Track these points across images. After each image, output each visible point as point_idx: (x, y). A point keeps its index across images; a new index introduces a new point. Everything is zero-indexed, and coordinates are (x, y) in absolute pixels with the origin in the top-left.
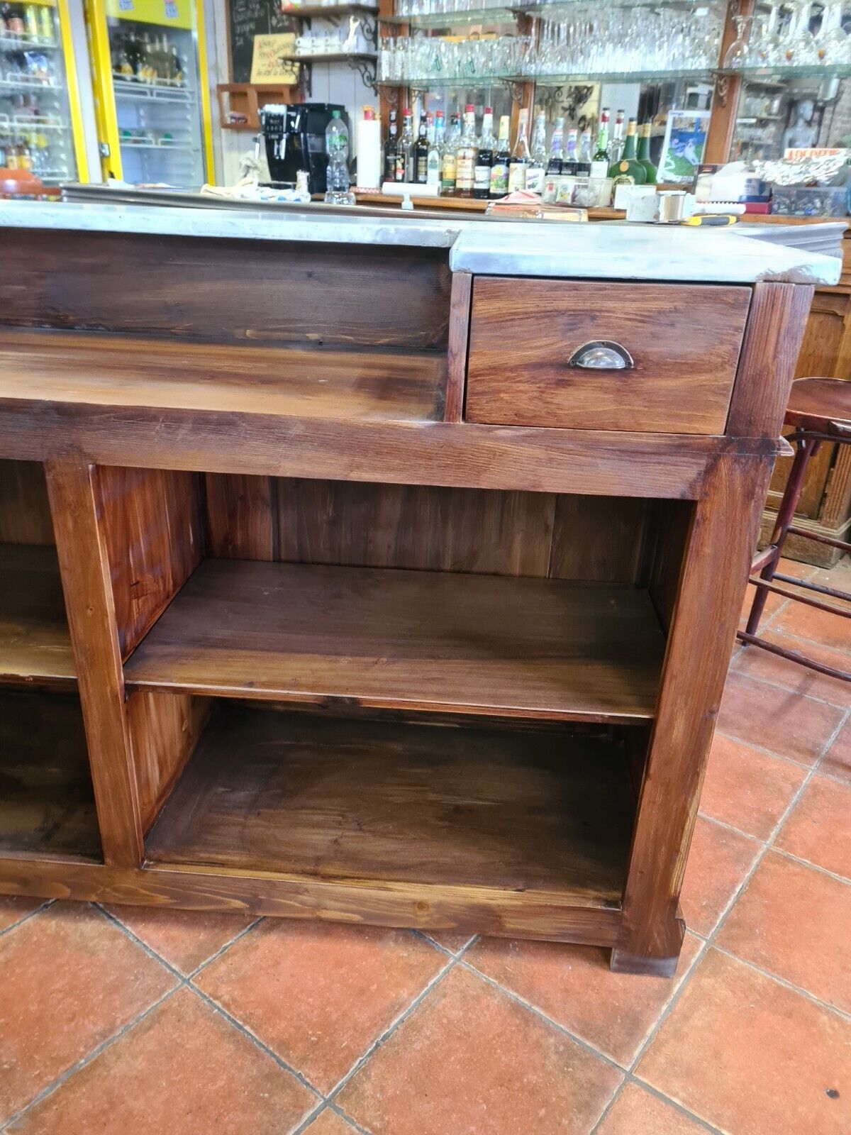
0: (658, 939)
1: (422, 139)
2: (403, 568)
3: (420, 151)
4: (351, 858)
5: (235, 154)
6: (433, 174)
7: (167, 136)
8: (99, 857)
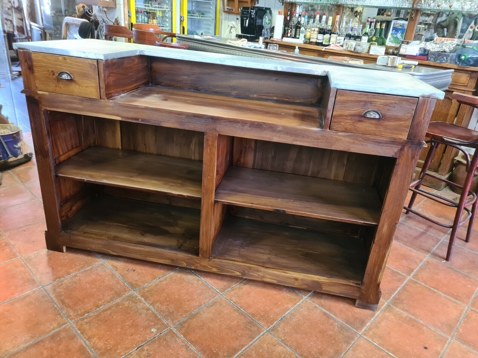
0: (372, 297)
1: (299, 23)
2: (295, 174)
3: (298, 27)
4: (273, 263)
5: (227, 22)
6: (302, 36)
7: (203, 14)
8: (197, 254)
